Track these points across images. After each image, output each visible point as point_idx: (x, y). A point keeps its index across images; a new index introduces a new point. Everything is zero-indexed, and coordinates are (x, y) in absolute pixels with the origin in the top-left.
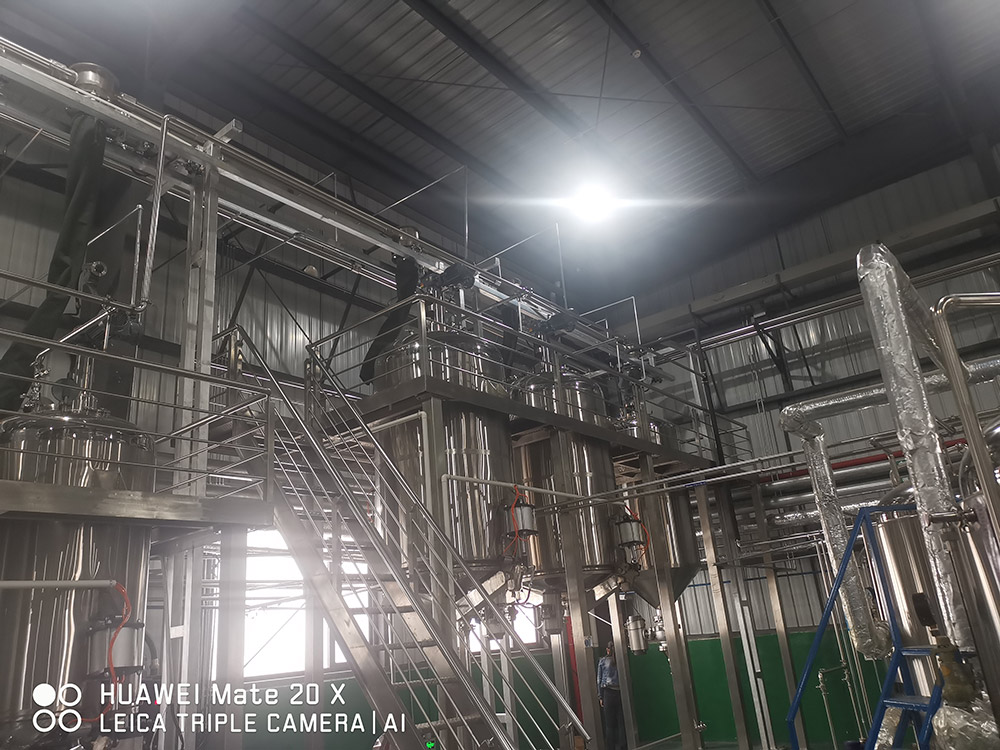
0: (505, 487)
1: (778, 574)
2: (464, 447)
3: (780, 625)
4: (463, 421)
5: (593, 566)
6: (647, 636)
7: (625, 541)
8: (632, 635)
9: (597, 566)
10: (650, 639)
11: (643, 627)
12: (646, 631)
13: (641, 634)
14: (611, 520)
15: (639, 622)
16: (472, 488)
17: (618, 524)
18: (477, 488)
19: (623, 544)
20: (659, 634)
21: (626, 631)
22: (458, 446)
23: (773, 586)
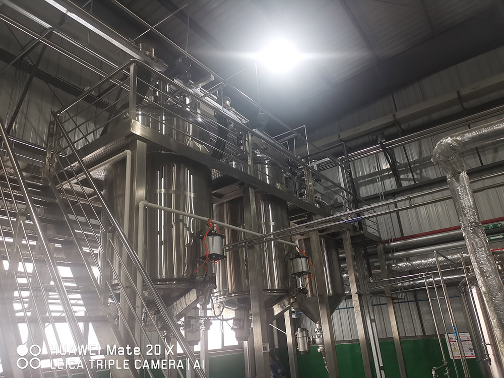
0: (201, 220)
1: (394, 301)
2: (174, 188)
3: (396, 335)
5: (273, 290)
6: (309, 342)
7: (296, 272)
8: (300, 341)
9: (276, 290)
10: (312, 344)
11: (307, 335)
12: (309, 338)
13: (306, 340)
14: (286, 257)
15: (304, 332)
17: (292, 259)
19: (295, 274)
20: (318, 340)
21: (296, 338)
23: (391, 310)
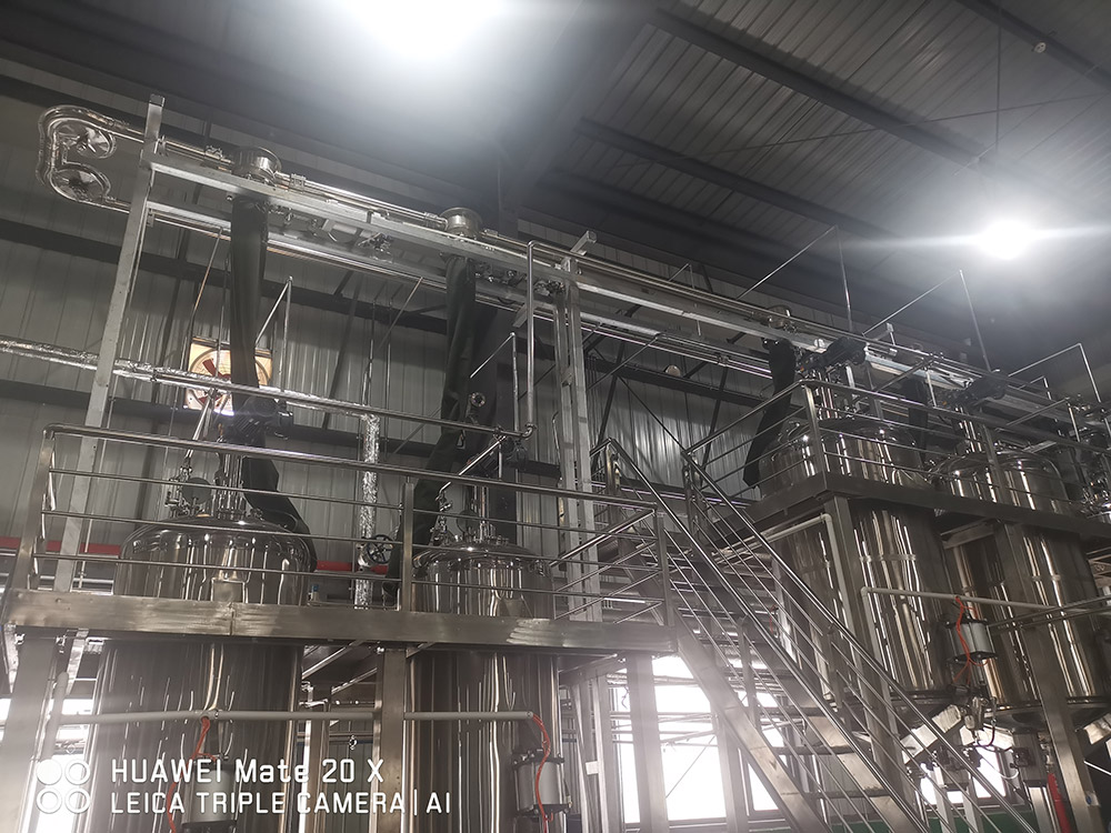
0: (942, 600)
2: (881, 552)
4: (875, 522)
5: (1080, 698)
9: (1087, 698)
14: (1098, 637)
16: (899, 603)
18: (906, 601)
22: (873, 550)
